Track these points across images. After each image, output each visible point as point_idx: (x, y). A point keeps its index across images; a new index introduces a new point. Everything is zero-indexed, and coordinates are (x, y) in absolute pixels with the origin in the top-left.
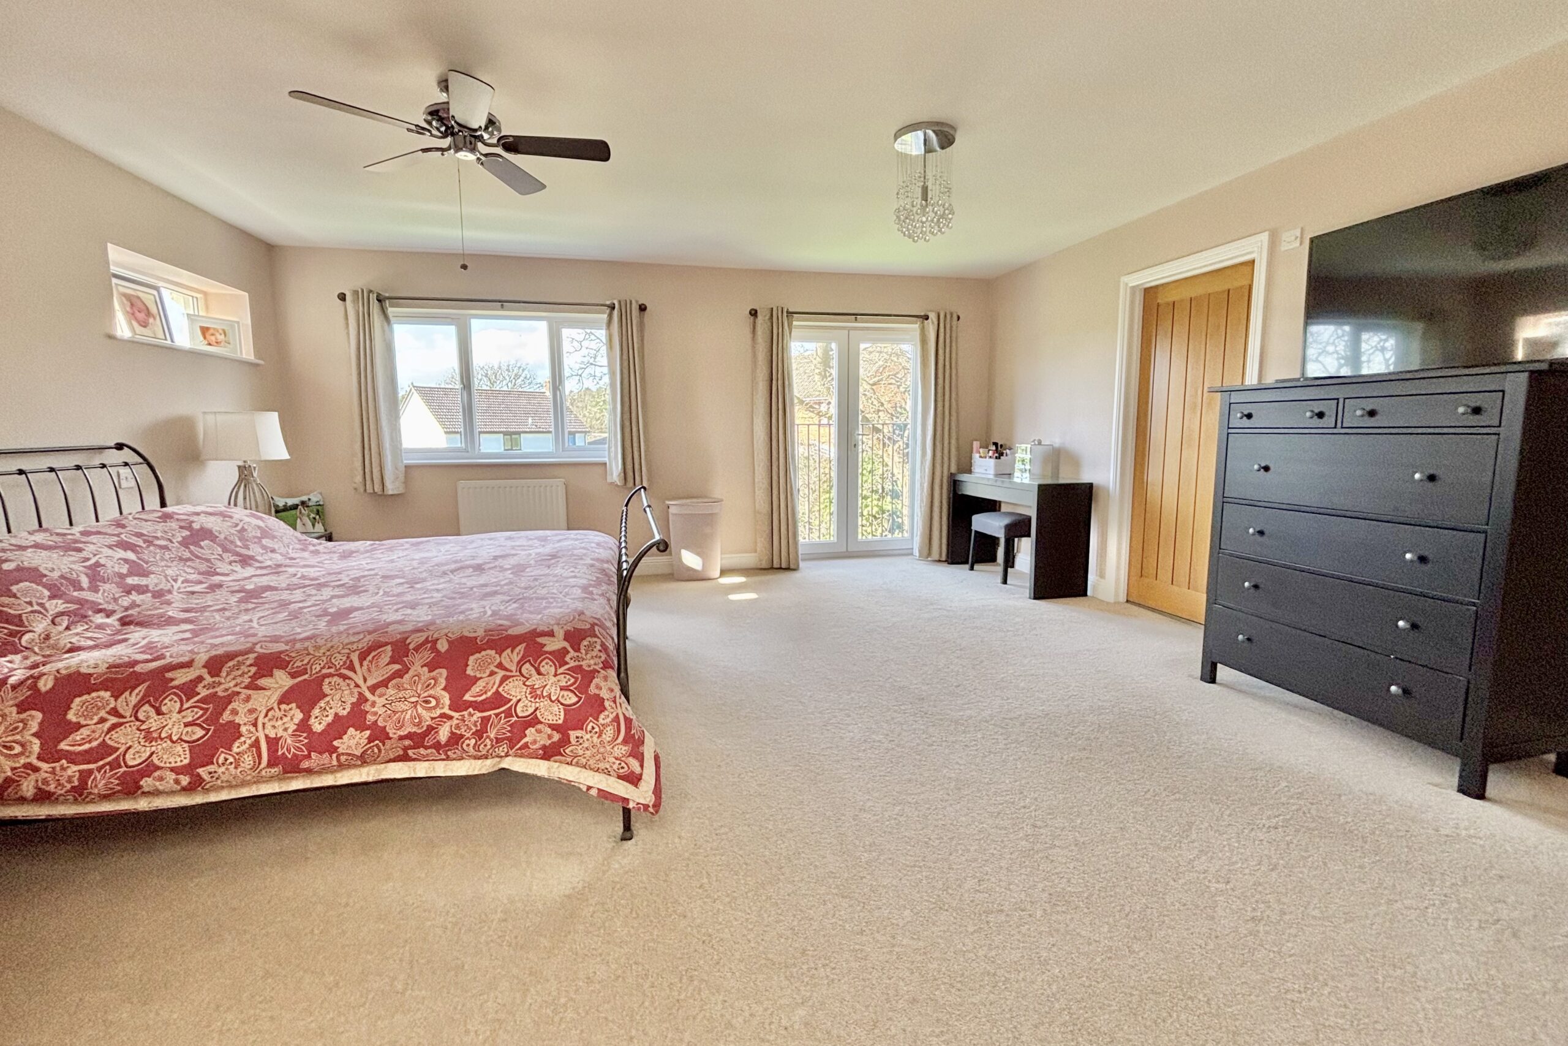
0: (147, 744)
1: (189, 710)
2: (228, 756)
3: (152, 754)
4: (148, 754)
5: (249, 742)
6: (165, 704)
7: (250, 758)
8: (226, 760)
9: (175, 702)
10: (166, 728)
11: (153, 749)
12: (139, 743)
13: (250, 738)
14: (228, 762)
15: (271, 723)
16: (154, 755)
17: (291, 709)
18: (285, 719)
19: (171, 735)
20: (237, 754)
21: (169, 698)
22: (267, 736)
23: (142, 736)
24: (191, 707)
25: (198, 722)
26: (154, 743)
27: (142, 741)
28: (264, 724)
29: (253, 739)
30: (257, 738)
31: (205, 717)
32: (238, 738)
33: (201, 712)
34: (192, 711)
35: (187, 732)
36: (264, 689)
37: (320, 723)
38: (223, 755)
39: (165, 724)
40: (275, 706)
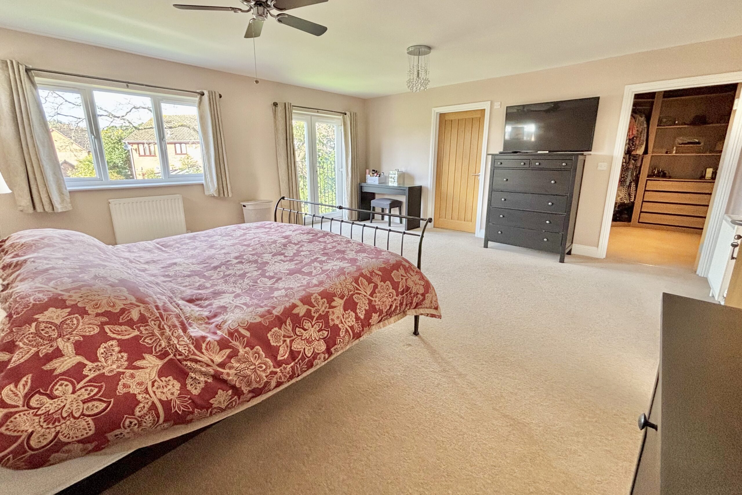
0: (50, 426)
1: (83, 390)
2: (132, 420)
3: (58, 433)
4: (54, 434)
5: (147, 406)
6: (57, 389)
7: (151, 418)
8: (131, 423)
9: (66, 385)
10: (66, 409)
11: (58, 428)
12: (42, 426)
13: (147, 403)
14: (133, 423)
15: (160, 390)
16: (60, 434)
17: (169, 380)
18: (170, 387)
19: (72, 413)
20: (140, 417)
21: (59, 384)
22: (160, 400)
23: (42, 420)
24: (83, 387)
25: (96, 397)
26: (57, 424)
27: (45, 425)
28: (154, 392)
29: (150, 403)
30: (153, 402)
31: (101, 393)
32: (138, 405)
33: (96, 390)
34: (86, 390)
35: (88, 407)
36: (144, 368)
37: (196, 388)
38: (128, 420)
39: (62, 404)
40: (157, 378)
